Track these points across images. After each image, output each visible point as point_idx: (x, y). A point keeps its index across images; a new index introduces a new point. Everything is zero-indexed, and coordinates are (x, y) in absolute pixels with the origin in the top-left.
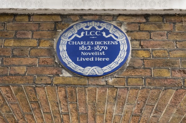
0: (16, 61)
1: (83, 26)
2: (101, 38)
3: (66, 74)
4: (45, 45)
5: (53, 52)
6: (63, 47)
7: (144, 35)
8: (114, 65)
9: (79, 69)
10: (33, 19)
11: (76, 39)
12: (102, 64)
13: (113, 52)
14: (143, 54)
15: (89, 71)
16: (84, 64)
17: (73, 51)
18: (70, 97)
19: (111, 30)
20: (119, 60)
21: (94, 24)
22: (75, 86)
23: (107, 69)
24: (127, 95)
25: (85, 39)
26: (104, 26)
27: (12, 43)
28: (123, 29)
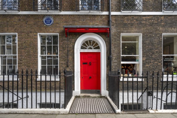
0: (38, 23)
1: (47, 17)
2: (49, 19)
3: (45, 25)
4: (42, 20)
5: (43, 22)
6: (44, 21)
7: (55, 19)
8: (51, 24)
9: (46, 24)
10: (40, 16)
11: (46, 19)
12: (49, 24)
13: (51, 21)
14: (55, 22)
15: (48, 25)
16: (47, 24)
17: (46, 21)
18: (45, 29)
19: (51, 18)
20: (52, 23)
21: (48, 17)
22: (46, 27)
23: (50, 24)
24: (52, 28)
25: (47, 19)
26: (50, 17)
27: (37, 20)
28: (52, 17)
